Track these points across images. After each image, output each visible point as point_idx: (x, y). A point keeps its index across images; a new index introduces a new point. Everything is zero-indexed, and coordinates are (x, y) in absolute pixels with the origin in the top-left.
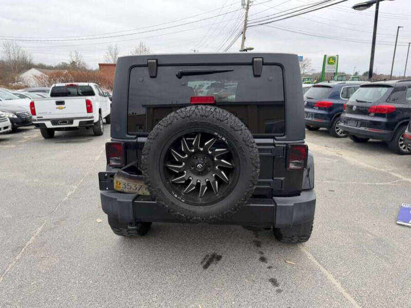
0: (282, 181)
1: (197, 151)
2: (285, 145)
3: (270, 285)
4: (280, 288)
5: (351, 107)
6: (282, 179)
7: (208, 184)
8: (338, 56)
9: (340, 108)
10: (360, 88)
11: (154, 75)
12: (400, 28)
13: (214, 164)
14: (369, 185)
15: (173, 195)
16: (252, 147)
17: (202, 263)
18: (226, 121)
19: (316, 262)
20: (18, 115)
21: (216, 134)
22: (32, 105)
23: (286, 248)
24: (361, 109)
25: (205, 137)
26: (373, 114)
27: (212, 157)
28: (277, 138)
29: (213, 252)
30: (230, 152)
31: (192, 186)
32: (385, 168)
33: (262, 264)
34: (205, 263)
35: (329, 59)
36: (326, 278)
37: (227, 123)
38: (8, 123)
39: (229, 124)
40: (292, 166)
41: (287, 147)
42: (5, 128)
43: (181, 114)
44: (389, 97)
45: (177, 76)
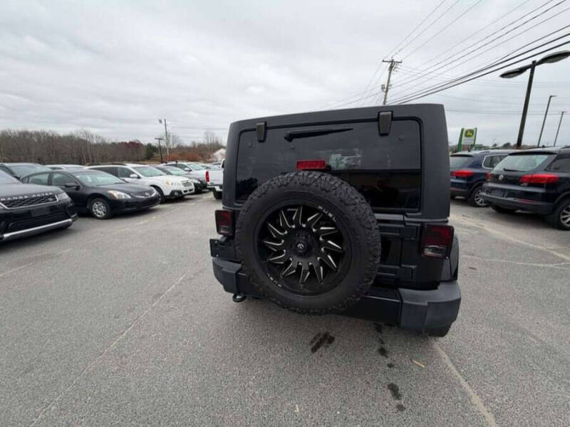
0: (412, 269)
1: (299, 228)
2: (419, 225)
3: (389, 394)
4: (402, 403)
5: (497, 176)
6: (413, 267)
7: (311, 268)
8: (476, 129)
9: (482, 177)
10: (509, 157)
11: (262, 139)
12: (552, 98)
13: (320, 244)
14: (522, 265)
15: (269, 278)
16: (370, 229)
17: (312, 342)
18: (334, 191)
19: (453, 368)
20: (201, 181)
21: (320, 208)
22: (207, 174)
23: (413, 339)
24: (508, 178)
25: (308, 211)
26: (526, 184)
27: (317, 235)
28: (408, 214)
29: (326, 330)
30: (339, 232)
31: (292, 269)
32: (542, 246)
33: (381, 358)
34: (315, 344)
35: (467, 132)
36: (470, 399)
37: (335, 194)
38: (193, 187)
39: (338, 195)
40: (428, 252)
41: (422, 227)
42: (190, 190)
43: (277, 182)
44: (550, 166)
45: (285, 138)
